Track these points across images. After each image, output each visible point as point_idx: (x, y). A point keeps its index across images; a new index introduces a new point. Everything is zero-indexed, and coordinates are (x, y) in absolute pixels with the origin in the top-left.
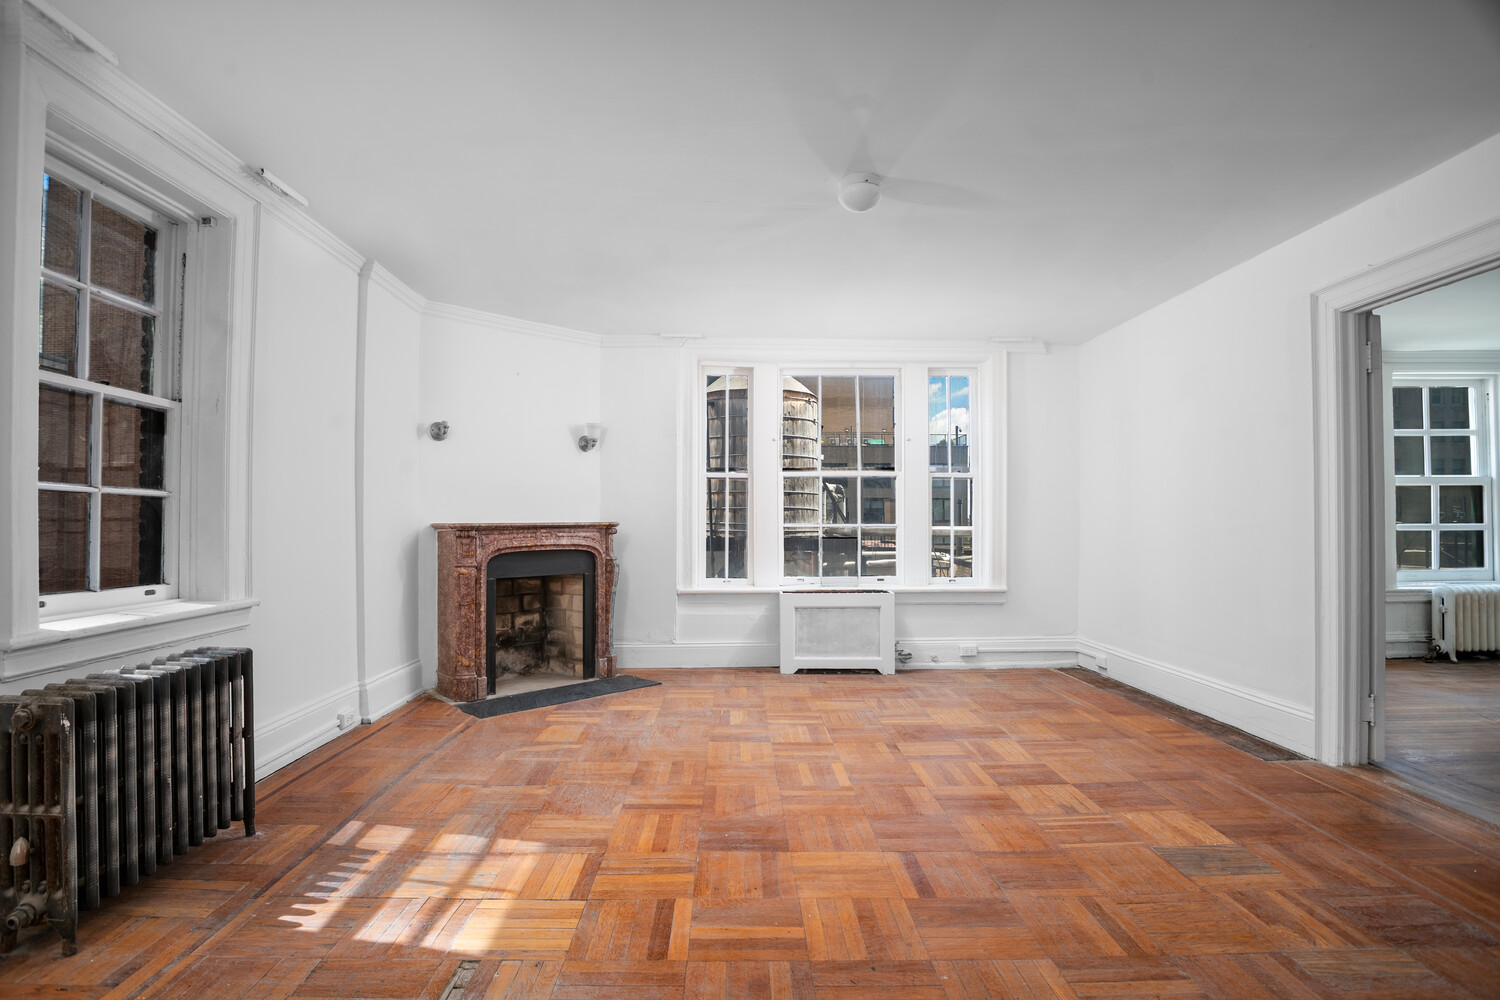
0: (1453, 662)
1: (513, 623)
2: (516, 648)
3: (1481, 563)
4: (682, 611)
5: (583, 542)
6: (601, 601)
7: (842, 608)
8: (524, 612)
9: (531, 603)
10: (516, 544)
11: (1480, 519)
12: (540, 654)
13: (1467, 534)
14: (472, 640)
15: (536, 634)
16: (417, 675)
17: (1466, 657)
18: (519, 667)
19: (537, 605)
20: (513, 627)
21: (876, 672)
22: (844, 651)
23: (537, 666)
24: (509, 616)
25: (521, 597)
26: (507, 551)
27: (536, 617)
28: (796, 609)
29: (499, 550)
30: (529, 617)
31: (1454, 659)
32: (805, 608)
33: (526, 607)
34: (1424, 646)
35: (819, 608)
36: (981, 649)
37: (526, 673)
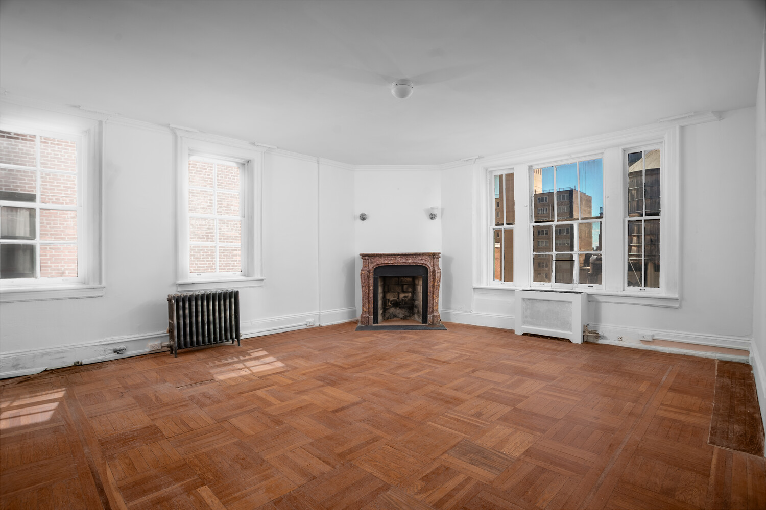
1: (399, 296)
2: (400, 308)
4: (476, 297)
5: (420, 262)
6: (430, 289)
7: (549, 301)
8: (404, 292)
9: (407, 289)
10: (386, 262)
12: (411, 311)
14: (367, 301)
15: (409, 302)
16: (353, 313)
18: (401, 316)
19: (410, 290)
20: (399, 298)
21: (568, 340)
22: (551, 326)
23: (410, 316)
24: (397, 293)
25: (403, 286)
26: (382, 265)
27: (410, 295)
28: (524, 299)
29: (378, 264)
30: (406, 295)
32: (529, 299)
33: (405, 290)
35: (536, 300)
36: (656, 337)
37: (404, 318)
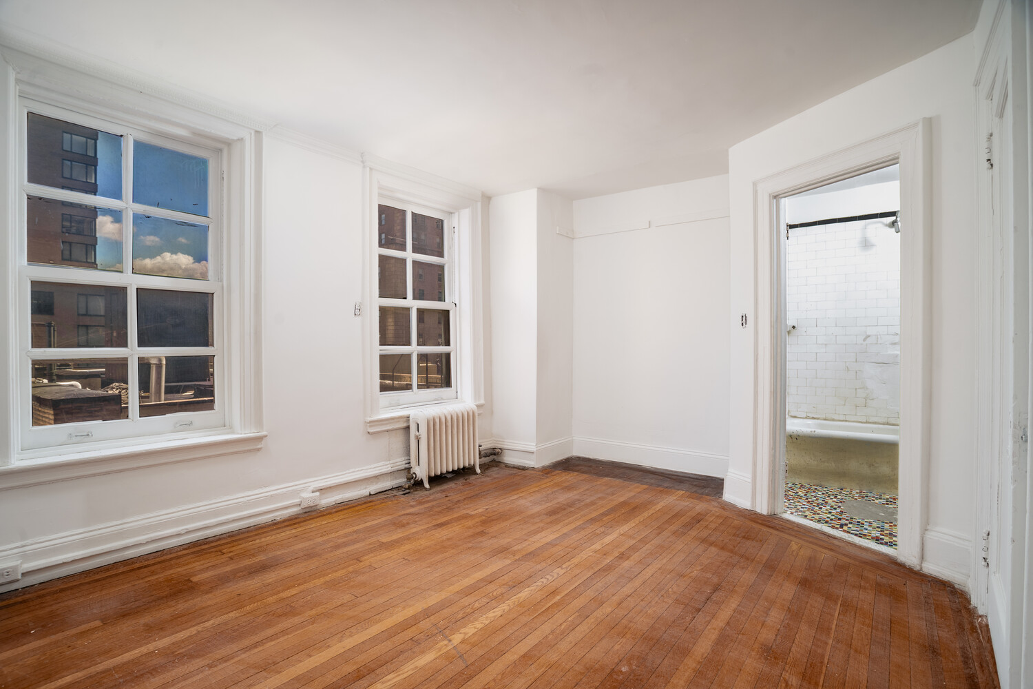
0: (426, 489)
3: (447, 383)
11: (448, 343)
13: (439, 355)
17: (436, 480)
31: (427, 485)
34: (404, 474)
